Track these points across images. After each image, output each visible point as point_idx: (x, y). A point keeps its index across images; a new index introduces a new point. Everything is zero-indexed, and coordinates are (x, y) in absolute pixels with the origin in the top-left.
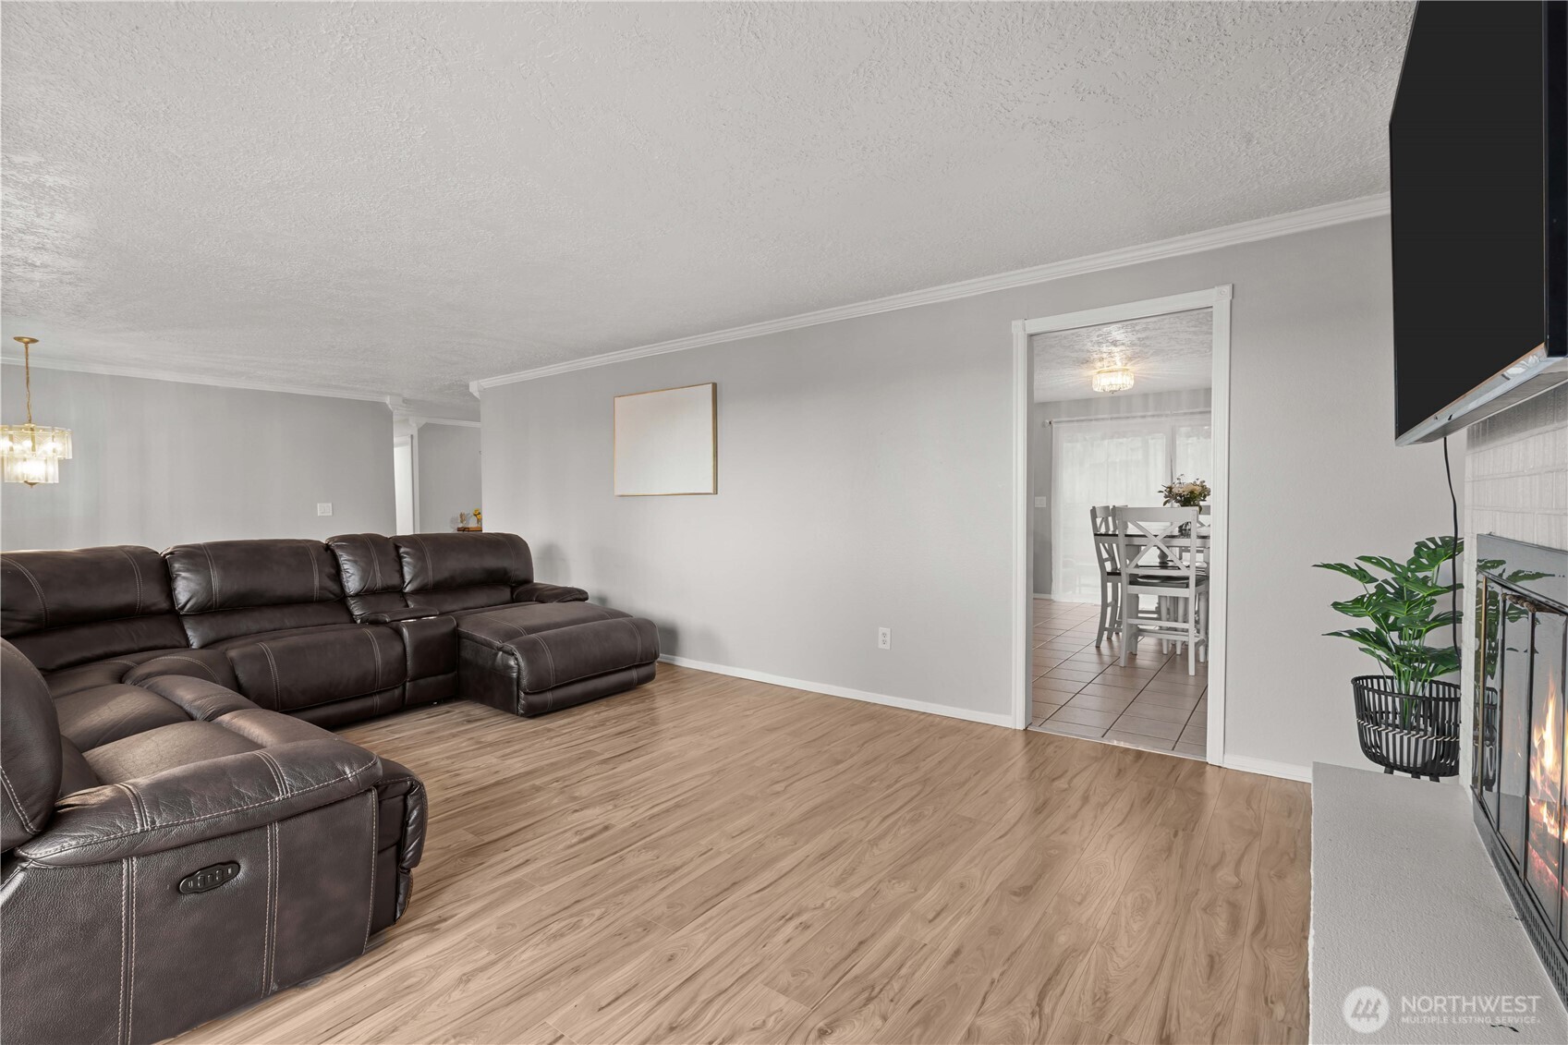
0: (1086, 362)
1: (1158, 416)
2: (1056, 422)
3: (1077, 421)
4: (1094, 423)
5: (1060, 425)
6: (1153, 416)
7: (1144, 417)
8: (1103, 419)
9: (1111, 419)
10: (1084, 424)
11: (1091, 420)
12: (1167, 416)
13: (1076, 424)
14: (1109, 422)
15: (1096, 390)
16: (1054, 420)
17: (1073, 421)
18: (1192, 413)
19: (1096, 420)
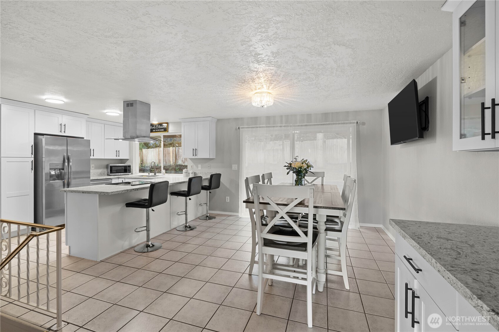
0: (243, 81)
1: (287, 126)
2: (241, 128)
3: (251, 127)
4: (258, 129)
5: (243, 129)
6: (285, 126)
7: (281, 126)
8: (263, 127)
9: (266, 127)
10: (254, 129)
11: (257, 127)
12: (291, 126)
13: (250, 129)
14: (266, 128)
15: (254, 104)
16: (241, 127)
17: (249, 128)
18: (302, 126)
19: (260, 127)
